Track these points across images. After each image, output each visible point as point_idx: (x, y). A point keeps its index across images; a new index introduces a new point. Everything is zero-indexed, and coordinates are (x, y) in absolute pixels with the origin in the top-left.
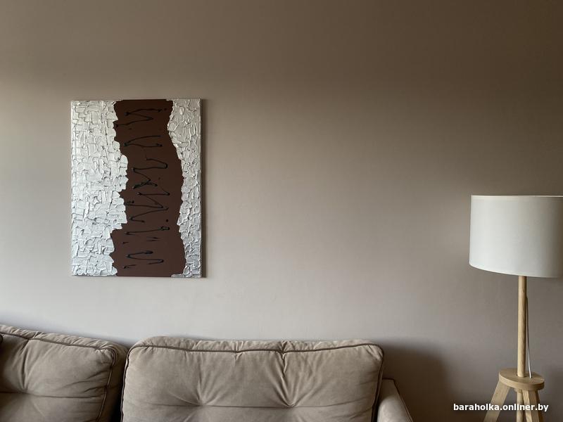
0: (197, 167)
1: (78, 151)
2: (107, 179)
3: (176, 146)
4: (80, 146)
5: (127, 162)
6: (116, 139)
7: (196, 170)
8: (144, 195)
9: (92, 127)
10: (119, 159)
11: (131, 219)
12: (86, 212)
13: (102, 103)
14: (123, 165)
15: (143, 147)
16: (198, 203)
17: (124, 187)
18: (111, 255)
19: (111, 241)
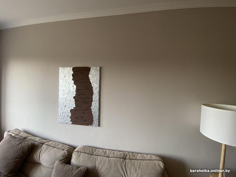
0: (98, 89)
1: (61, 83)
2: (69, 93)
3: (91, 82)
5: (76, 87)
6: (73, 80)
7: (98, 90)
8: (81, 98)
9: (65, 75)
10: (73, 86)
11: (77, 106)
12: (63, 103)
13: (69, 68)
14: (74, 88)
15: (81, 82)
16: (98, 102)
17: (75, 95)
18: (70, 117)
19: (70, 113)
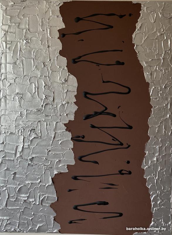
1: (10, 67)
2: (48, 106)
3: (144, 64)
4: (13, 61)
5: (76, 84)
6: (61, 53)
8: (98, 128)
9: (30, 36)
10: (66, 81)
11: (81, 159)
12: (20, 149)
13: (44, 4)
14: (70, 89)
15: (98, 64)
17: (72, 118)
18: (52, 206)
19: (53, 188)
